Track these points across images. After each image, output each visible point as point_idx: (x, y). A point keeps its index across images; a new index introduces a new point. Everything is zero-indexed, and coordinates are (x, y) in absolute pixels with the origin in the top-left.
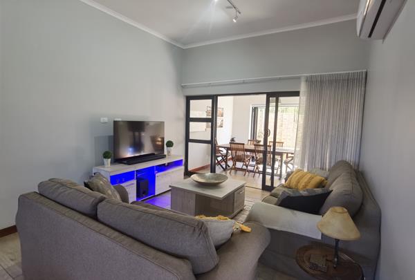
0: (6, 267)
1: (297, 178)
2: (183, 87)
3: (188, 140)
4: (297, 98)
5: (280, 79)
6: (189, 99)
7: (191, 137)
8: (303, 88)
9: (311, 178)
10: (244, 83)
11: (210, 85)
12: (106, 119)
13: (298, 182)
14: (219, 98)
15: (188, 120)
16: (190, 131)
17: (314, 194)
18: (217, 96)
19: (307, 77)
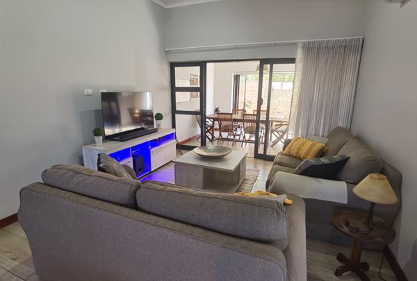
0: (9, 268)
1: (298, 146)
2: (167, 52)
3: (174, 112)
4: (293, 65)
5: (275, 45)
6: (173, 66)
7: (178, 109)
8: (299, 55)
9: (312, 146)
10: (236, 48)
11: (198, 50)
12: (90, 92)
13: (299, 149)
14: (208, 64)
15: (174, 89)
16: (177, 101)
17: (334, 162)
18: (205, 62)
19: (304, 43)
